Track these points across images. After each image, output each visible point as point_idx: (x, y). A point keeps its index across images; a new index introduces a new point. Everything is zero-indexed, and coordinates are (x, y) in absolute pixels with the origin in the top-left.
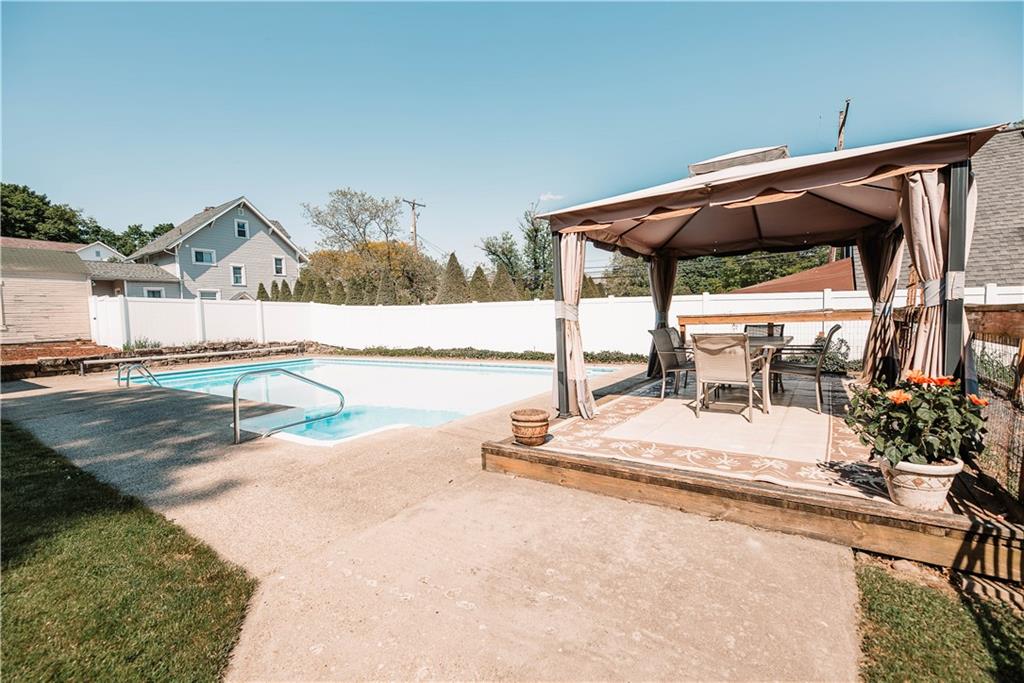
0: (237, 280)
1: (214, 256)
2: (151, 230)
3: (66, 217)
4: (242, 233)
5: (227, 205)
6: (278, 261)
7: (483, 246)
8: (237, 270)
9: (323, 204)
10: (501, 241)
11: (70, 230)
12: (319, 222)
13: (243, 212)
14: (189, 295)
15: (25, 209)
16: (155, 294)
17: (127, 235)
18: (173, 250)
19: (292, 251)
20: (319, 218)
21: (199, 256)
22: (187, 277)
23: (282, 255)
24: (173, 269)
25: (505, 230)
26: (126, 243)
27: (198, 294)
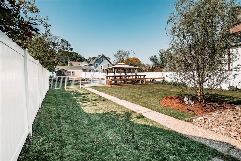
0: (102, 68)
1: (98, 64)
2: (92, 58)
3: (80, 57)
4: (103, 60)
5: (101, 55)
6: (108, 65)
7: (150, 58)
8: (102, 67)
9: (116, 53)
10: (154, 57)
11: (81, 59)
12: (115, 57)
13: (103, 57)
14: (95, 71)
15: (75, 56)
16: (90, 71)
17: (88, 59)
18: (93, 64)
19: (110, 63)
20: (116, 56)
21: (96, 65)
22: (94, 68)
23: (109, 63)
24: (93, 67)
25: (155, 55)
26: (88, 61)
27: (96, 71)
